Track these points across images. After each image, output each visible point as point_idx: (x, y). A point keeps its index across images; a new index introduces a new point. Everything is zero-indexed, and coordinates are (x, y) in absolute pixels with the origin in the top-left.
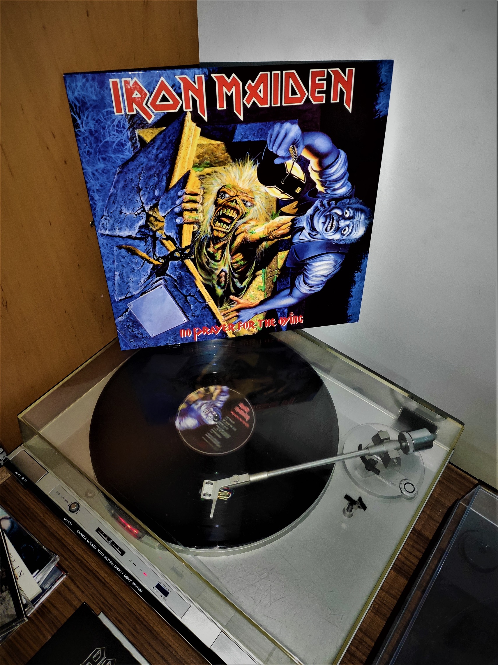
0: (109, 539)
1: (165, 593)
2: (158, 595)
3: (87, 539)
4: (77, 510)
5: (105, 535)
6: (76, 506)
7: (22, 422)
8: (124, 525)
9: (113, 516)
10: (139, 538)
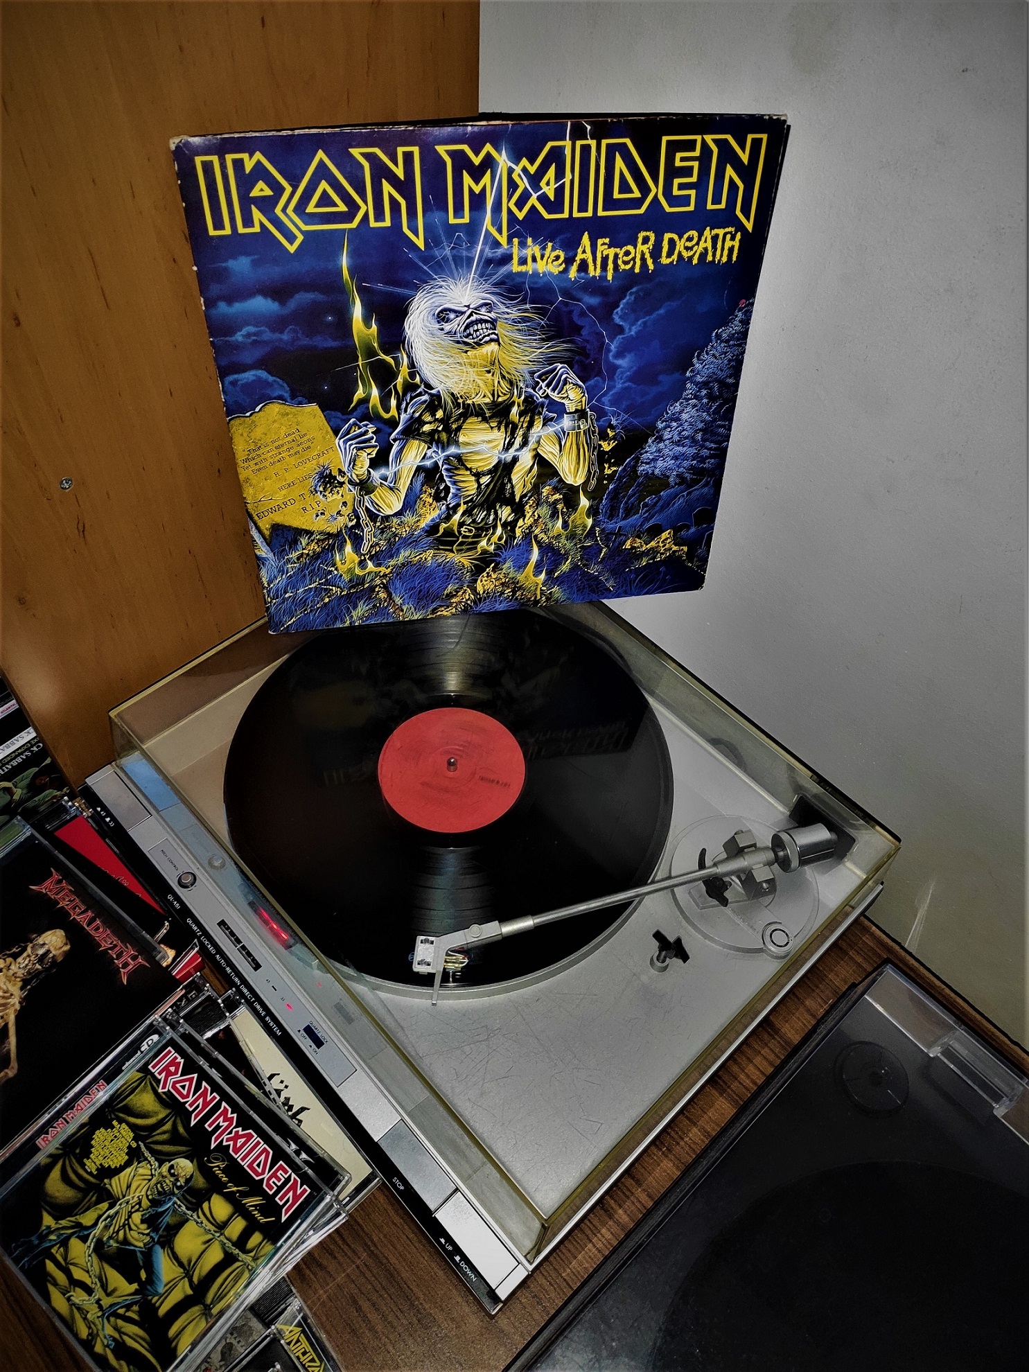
0: (238, 941)
1: (319, 1043)
2: (305, 1044)
3: (201, 936)
4: (192, 885)
5: (232, 934)
6: (190, 878)
7: (116, 724)
8: (266, 922)
9: (251, 904)
10: (288, 947)
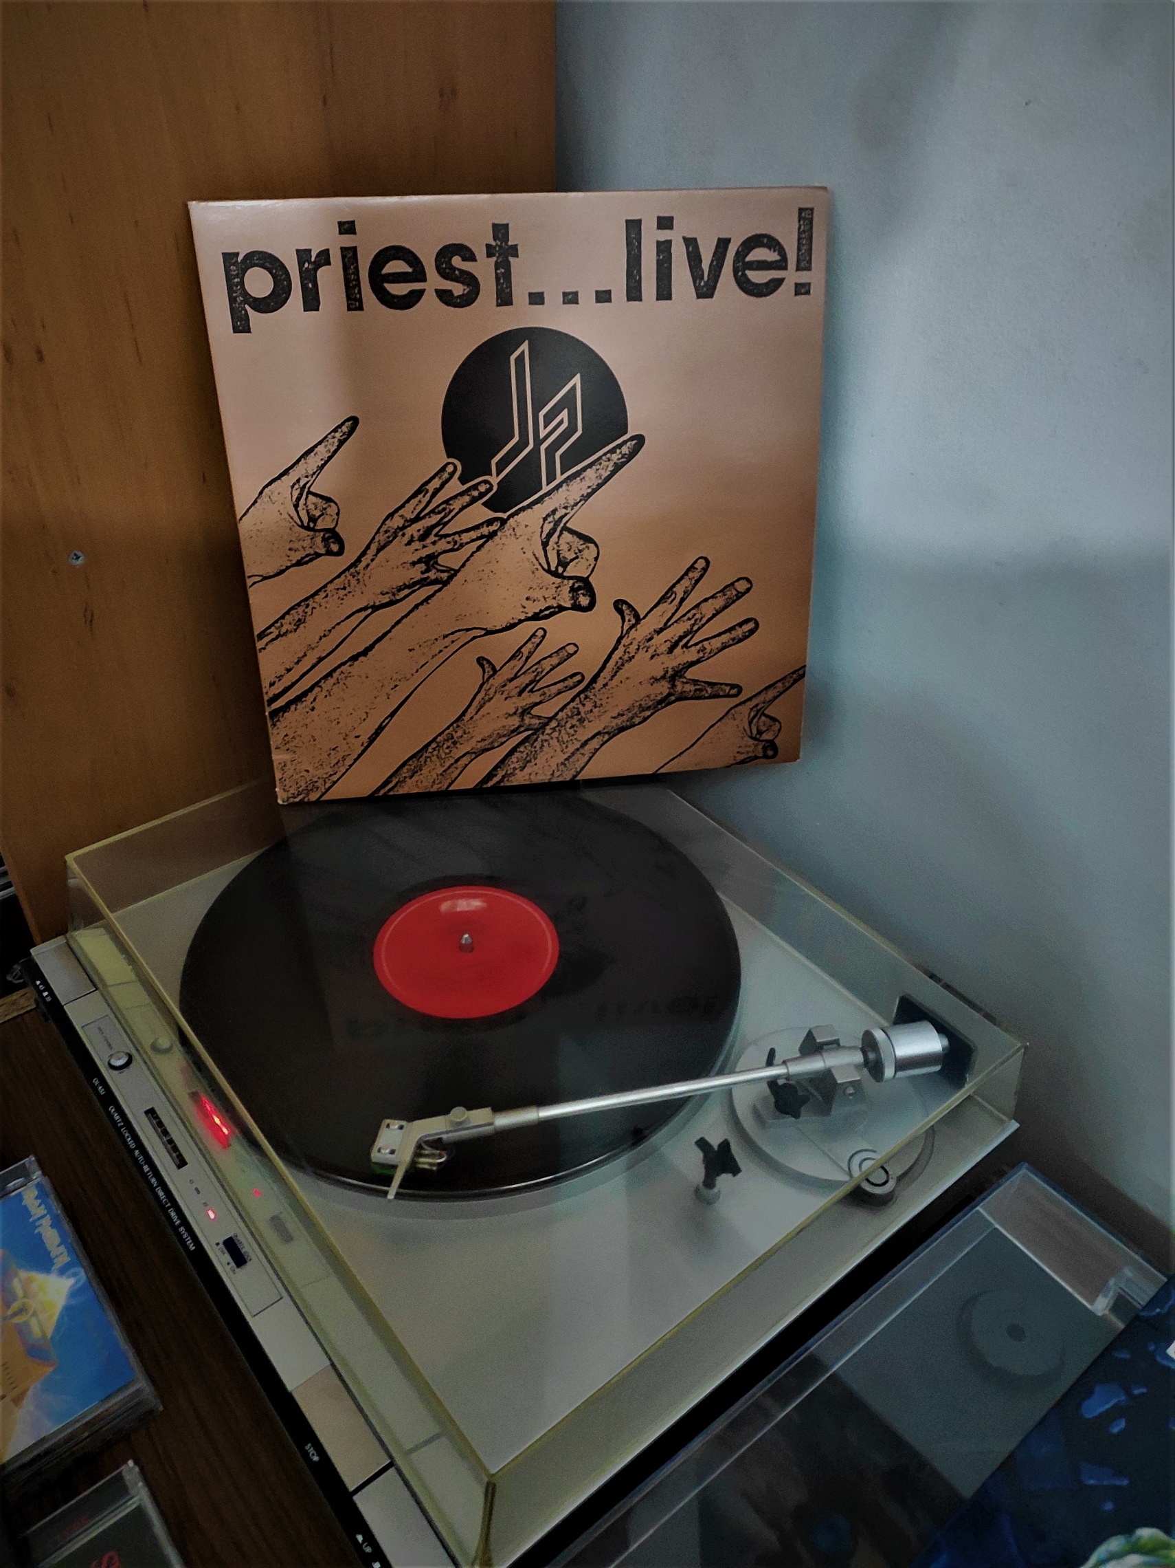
0: (166, 1133)
1: (240, 1259)
2: (221, 1261)
3: (122, 1127)
4: (125, 1068)
5: (160, 1124)
10: (227, 1145)
